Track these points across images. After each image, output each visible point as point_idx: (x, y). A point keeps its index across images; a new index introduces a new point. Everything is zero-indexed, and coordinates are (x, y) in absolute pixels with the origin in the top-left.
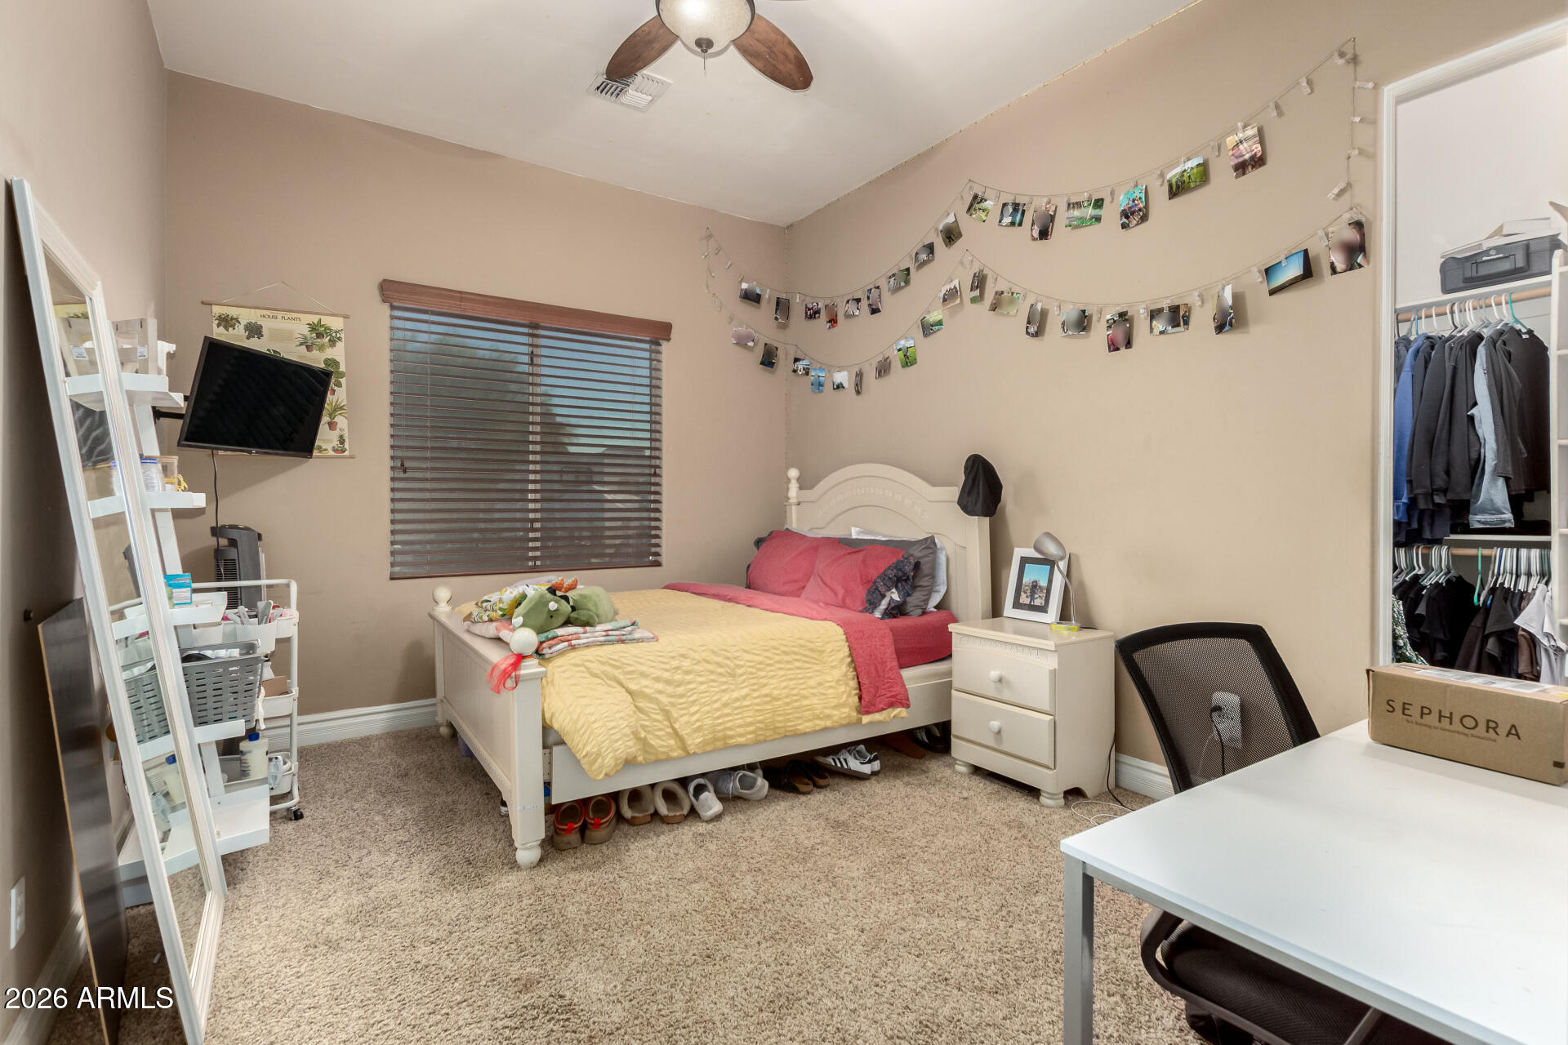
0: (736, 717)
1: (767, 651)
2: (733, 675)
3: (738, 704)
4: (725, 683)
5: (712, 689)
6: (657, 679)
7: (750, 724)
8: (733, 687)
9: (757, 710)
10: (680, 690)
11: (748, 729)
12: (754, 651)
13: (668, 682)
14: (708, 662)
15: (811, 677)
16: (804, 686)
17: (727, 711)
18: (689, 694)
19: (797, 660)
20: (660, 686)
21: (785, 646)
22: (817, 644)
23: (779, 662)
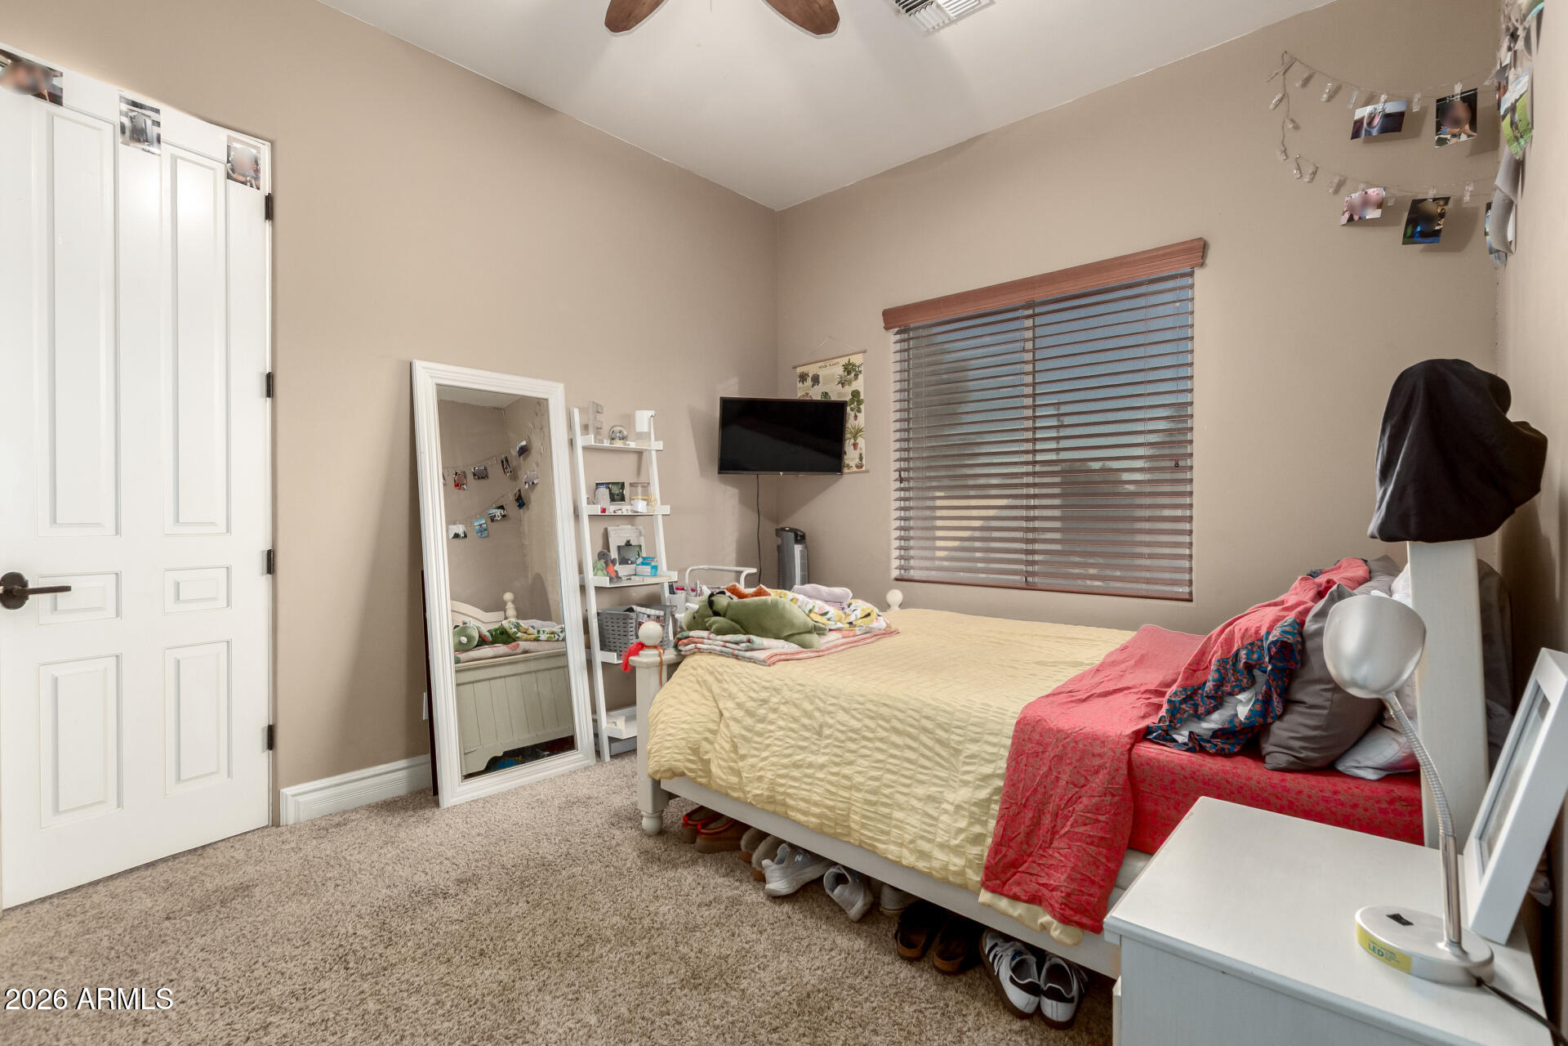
0: (804, 786)
1: (872, 718)
2: (819, 734)
3: (810, 771)
4: (806, 739)
5: (788, 740)
6: (740, 706)
7: (816, 804)
8: (815, 748)
9: (828, 791)
10: (759, 727)
11: (813, 808)
12: (854, 713)
13: (750, 713)
14: (796, 706)
15: (922, 782)
16: (906, 790)
17: (796, 773)
18: (767, 735)
19: (910, 748)
20: (739, 714)
21: (899, 720)
22: (953, 737)
23: (881, 740)
